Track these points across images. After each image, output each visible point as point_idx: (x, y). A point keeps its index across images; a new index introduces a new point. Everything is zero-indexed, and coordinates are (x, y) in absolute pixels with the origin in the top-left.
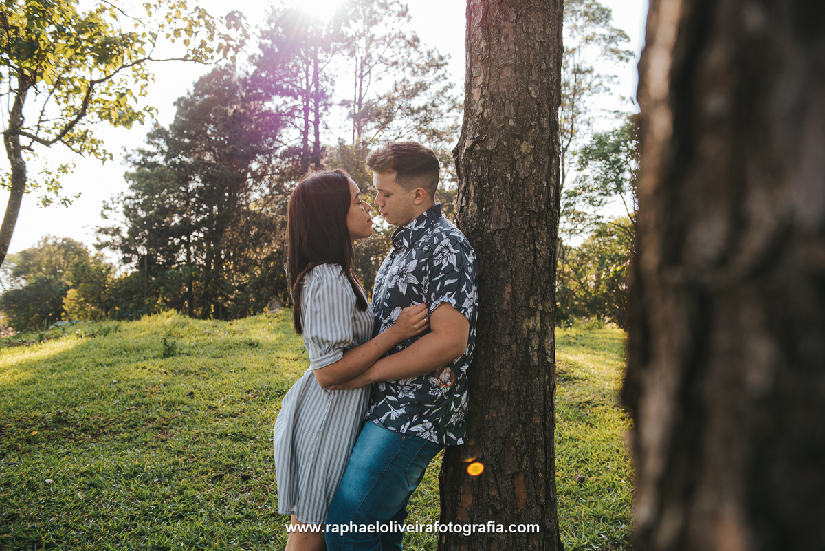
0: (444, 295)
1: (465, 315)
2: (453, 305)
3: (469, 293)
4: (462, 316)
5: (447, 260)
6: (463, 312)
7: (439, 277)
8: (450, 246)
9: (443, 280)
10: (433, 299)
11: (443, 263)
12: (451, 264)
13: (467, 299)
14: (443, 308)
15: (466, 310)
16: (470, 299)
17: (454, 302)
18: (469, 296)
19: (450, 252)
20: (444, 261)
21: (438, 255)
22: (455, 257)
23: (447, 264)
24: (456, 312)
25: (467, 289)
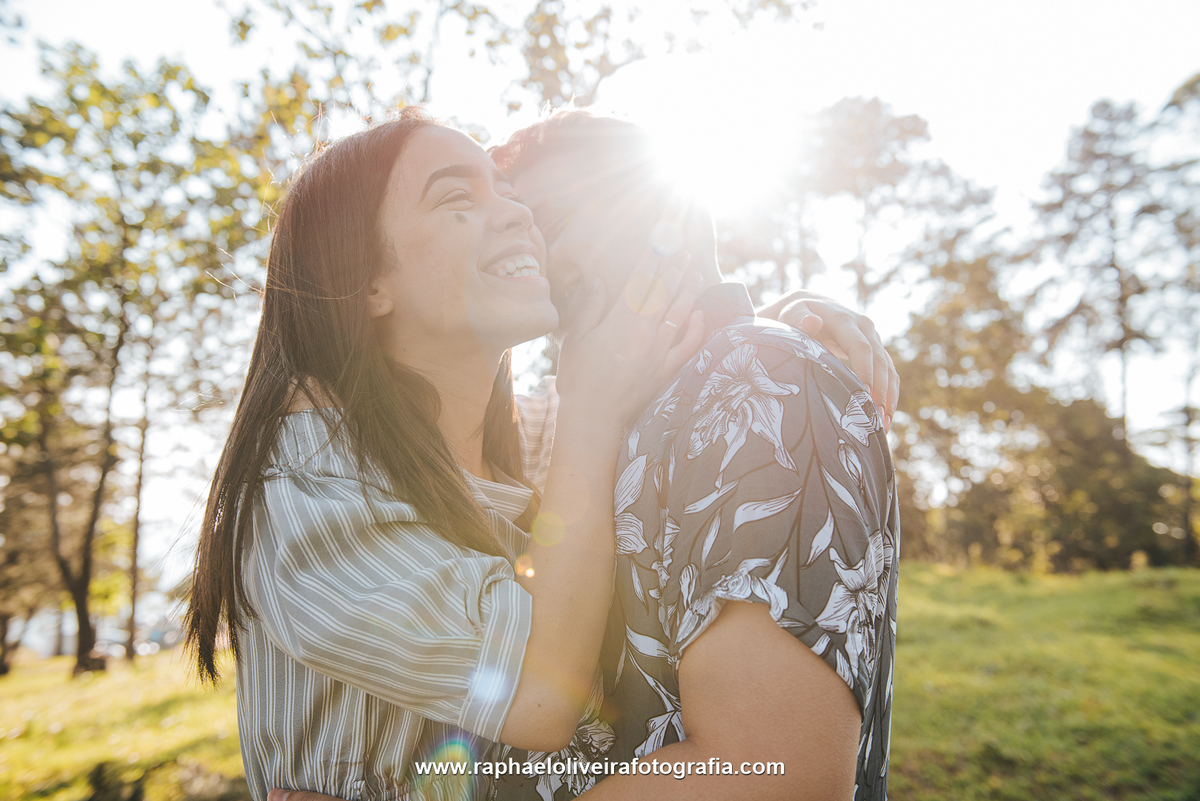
0: (732, 570)
1: (833, 666)
2: (775, 613)
3: (850, 565)
4: (822, 669)
5: (743, 425)
6: (821, 646)
7: (714, 496)
8: (757, 368)
9: (724, 508)
10: (687, 596)
11: (729, 438)
12: (761, 437)
13: (838, 592)
14: (733, 630)
15: (838, 640)
16: (854, 593)
17: (779, 599)
18: (851, 577)
19: (757, 392)
20: (733, 429)
21: (707, 409)
22: (777, 410)
23: (742, 441)
24: (791, 649)
25: (838, 540)
